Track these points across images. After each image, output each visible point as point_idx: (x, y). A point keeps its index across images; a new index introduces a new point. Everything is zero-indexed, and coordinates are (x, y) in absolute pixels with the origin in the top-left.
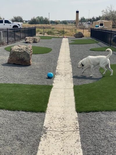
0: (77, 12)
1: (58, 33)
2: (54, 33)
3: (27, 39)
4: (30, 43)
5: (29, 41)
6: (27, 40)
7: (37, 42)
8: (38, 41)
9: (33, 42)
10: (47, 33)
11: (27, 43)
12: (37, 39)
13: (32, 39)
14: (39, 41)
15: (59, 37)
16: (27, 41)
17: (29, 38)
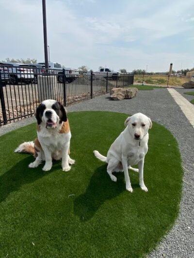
0: (171, 64)
1: (157, 82)
2: (152, 82)
3: (113, 91)
4: (118, 100)
5: (115, 96)
6: (114, 94)
7: (131, 98)
8: (133, 95)
9: (125, 97)
10: (146, 82)
11: (112, 99)
12: (131, 92)
13: (123, 92)
14: (135, 95)
15: (161, 87)
16: (112, 96)
17: (119, 90)
